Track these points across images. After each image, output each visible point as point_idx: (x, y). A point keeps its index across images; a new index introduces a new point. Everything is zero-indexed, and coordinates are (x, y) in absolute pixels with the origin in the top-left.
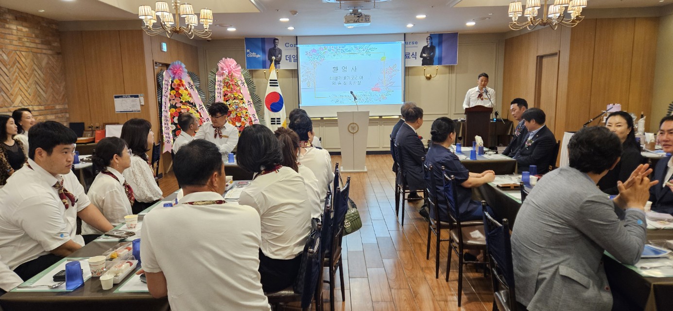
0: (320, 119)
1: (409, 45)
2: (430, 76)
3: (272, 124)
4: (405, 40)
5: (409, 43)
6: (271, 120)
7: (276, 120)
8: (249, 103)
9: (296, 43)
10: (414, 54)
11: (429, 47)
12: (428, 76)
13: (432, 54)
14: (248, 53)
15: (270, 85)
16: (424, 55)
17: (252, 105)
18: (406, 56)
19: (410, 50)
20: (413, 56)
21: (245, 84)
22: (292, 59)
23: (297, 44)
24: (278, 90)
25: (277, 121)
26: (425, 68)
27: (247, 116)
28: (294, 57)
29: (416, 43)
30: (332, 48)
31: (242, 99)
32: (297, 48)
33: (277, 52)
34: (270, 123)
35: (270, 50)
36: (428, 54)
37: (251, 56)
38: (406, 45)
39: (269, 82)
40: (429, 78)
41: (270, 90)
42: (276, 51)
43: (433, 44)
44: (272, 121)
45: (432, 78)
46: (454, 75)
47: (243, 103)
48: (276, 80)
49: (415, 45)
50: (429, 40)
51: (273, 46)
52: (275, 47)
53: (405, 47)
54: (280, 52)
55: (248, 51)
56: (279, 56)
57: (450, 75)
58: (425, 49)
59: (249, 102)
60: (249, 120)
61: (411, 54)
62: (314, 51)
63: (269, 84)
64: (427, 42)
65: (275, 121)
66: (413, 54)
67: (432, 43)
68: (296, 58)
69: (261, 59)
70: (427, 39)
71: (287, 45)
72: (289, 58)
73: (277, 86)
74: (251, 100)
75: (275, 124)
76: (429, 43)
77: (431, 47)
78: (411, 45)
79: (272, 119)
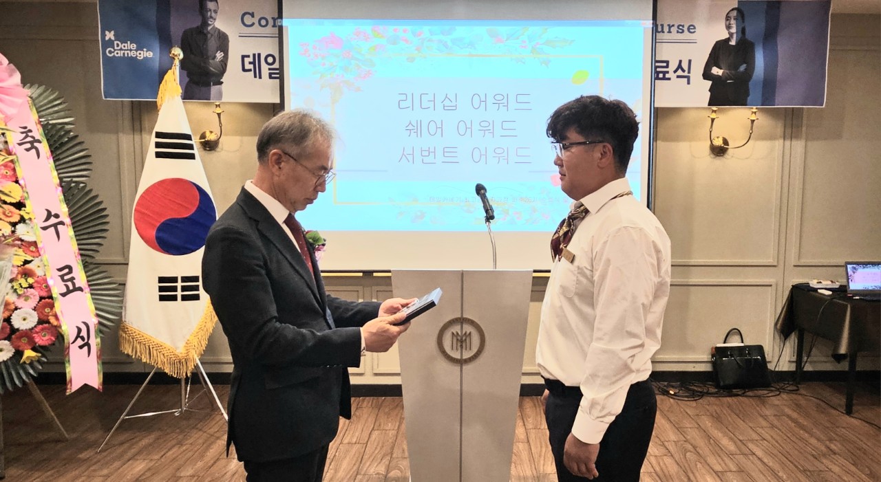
0: (361, 274)
1: (666, 36)
2: (726, 142)
3: (162, 298)
4: (655, 18)
5: (666, 29)
6: (157, 285)
7: (179, 284)
8: (53, 220)
9: (276, 16)
10: (685, 66)
11: (733, 43)
12: (718, 142)
13: (742, 68)
14: (109, 44)
15: (158, 155)
16: (716, 71)
17: (68, 232)
18: (659, 72)
19: (671, 53)
20: (680, 73)
21: (44, 147)
22: (265, 68)
23: (280, 16)
24: (192, 171)
25: (184, 289)
26: (713, 116)
27: (27, 274)
28: (270, 60)
29: (691, 28)
30: (401, 34)
31: (20, 205)
32: (281, 29)
33: (212, 43)
34: (157, 294)
35: (185, 33)
36: (729, 70)
37: (120, 54)
38: (659, 36)
39: (154, 140)
40: (719, 151)
41: (157, 170)
42: (205, 39)
43: (749, 36)
44: (161, 289)
45: (730, 152)
46: (798, 145)
47: (22, 220)
48: (188, 137)
49: (686, 35)
50: (733, 22)
51: (197, 23)
52: (205, 23)
53: (654, 41)
54: (223, 42)
55: (110, 35)
56: (219, 55)
57: (788, 143)
58: (719, 52)
59: (49, 215)
60: (35, 294)
61: (673, 66)
62: (334, 41)
63: (152, 149)
64: (728, 27)
65: (175, 289)
66: (680, 67)
67: (742, 31)
68: (276, 65)
69: (156, 65)
70: (728, 18)
71: (248, 20)
72: (253, 65)
73: (192, 157)
74: (63, 210)
75: (174, 298)
76: (734, 30)
77: (738, 43)
78: (674, 35)
79: (161, 280)
